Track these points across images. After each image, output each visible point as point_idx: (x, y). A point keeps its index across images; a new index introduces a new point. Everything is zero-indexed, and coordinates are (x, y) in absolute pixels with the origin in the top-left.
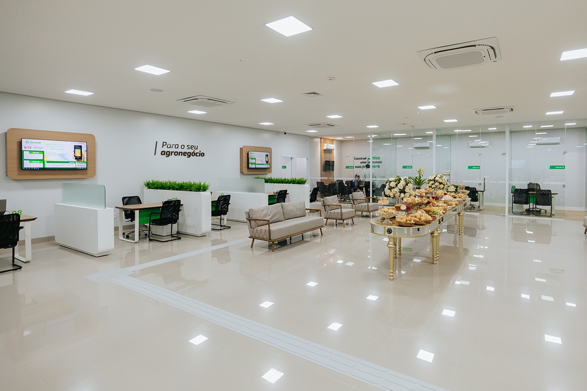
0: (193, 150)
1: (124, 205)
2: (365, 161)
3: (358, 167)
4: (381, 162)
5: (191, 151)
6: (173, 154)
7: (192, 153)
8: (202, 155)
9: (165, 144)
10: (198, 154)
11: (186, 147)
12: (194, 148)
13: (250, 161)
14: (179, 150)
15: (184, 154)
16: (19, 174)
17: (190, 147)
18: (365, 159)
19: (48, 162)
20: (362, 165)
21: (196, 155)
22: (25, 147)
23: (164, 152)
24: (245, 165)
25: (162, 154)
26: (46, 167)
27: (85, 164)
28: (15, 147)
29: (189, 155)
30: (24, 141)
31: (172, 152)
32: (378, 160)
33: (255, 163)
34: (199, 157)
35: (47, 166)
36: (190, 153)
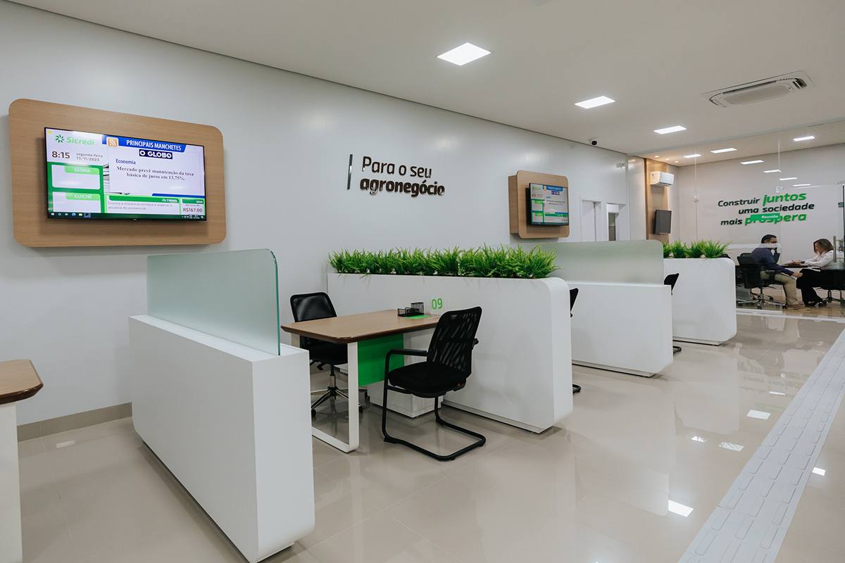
0: (424, 179)
1: (296, 320)
2: (753, 206)
3: (732, 222)
4: (811, 207)
5: (419, 181)
6: (384, 186)
7: (422, 186)
8: (439, 190)
9: (367, 161)
10: (432, 190)
11: (409, 172)
12: (423, 174)
13: (535, 207)
14: (396, 178)
15: (405, 188)
16: (43, 233)
17: (416, 170)
18: (756, 201)
19: (112, 198)
20: (743, 217)
21: (427, 190)
22: (55, 154)
23: (367, 181)
24: (522, 216)
25: (362, 187)
26: (108, 211)
27: (202, 206)
28: (31, 154)
29: (417, 190)
30: (51, 135)
31: (382, 183)
32: (802, 203)
33: (542, 212)
34: (433, 196)
35: (113, 208)
36: (417, 185)
